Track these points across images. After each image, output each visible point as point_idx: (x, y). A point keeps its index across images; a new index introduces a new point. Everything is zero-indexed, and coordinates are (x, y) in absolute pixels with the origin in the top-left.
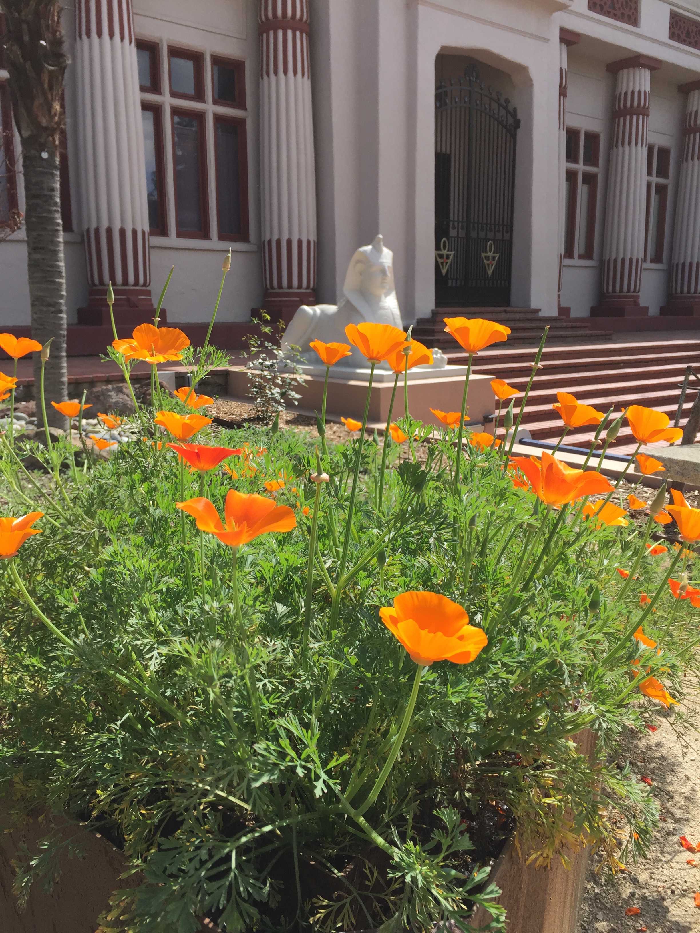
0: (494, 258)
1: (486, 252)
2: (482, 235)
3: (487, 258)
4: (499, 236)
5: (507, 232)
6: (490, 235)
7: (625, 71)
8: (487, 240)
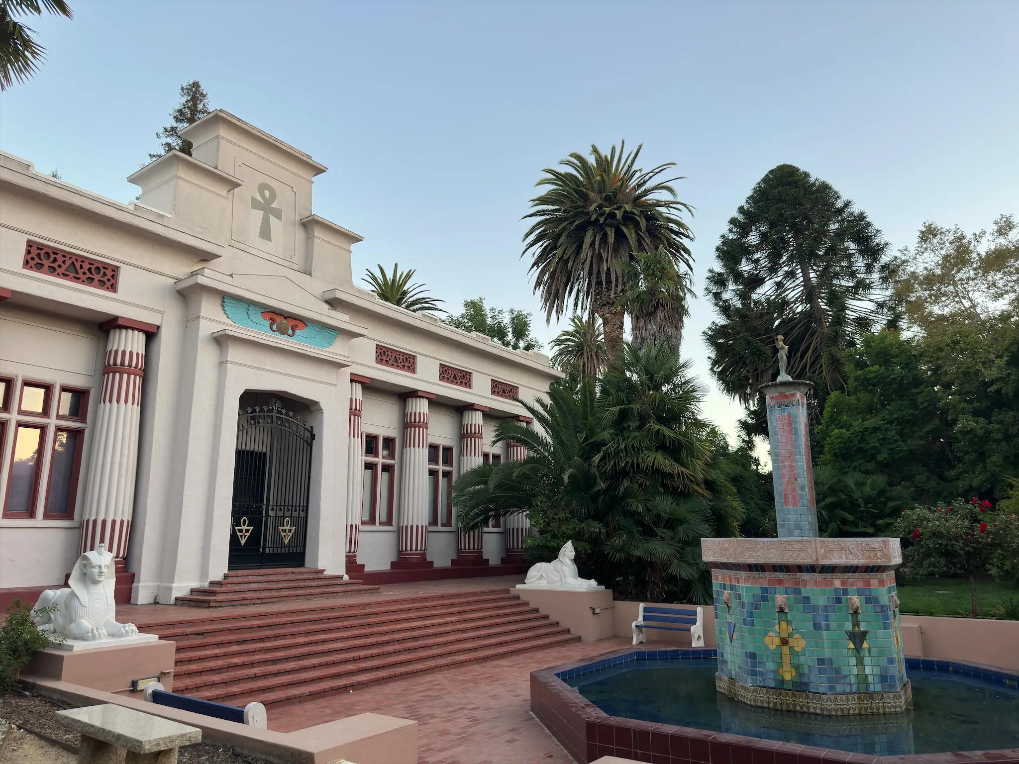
0: (290, 531)
1: (283, 526)
2: (280, 514)
3: (284, 531)
4: (295, 514)
5: (303, 511)
6: (288, 514)
7: (410, 399)
8: (284, 517)
